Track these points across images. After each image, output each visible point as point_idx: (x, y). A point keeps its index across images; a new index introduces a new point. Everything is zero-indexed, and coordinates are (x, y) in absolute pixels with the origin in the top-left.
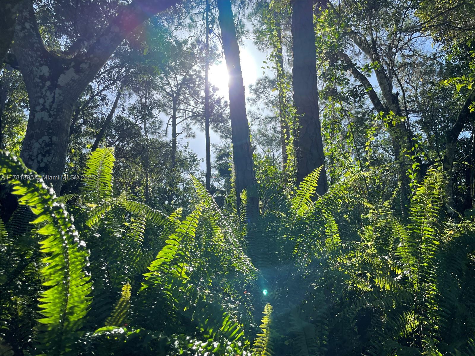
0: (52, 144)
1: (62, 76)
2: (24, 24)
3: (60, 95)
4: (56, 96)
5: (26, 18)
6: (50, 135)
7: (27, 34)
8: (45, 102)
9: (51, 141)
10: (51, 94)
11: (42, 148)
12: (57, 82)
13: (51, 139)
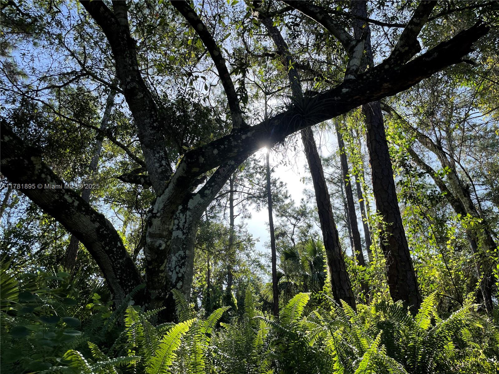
0: (186, 257)
1: (191, 200)
2: (161, 162)
3: (190, 217)
4: (187, 217)
5: (162, 157)
6: (184, 249)
7: (164, 169)
8: (179, 222)
9: (185, 254)
10: (183, 215)
11: (179, 260)
12: (187, 206)
13: (185, 252)
